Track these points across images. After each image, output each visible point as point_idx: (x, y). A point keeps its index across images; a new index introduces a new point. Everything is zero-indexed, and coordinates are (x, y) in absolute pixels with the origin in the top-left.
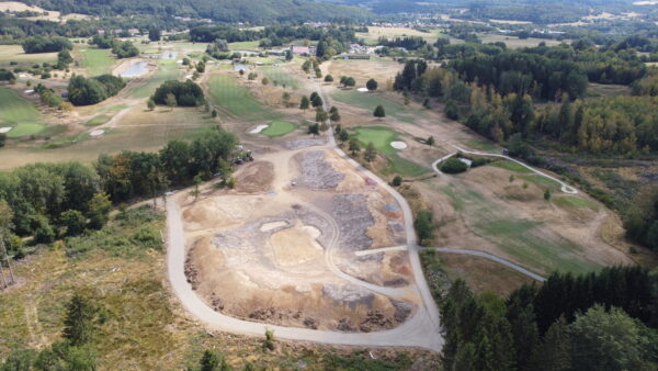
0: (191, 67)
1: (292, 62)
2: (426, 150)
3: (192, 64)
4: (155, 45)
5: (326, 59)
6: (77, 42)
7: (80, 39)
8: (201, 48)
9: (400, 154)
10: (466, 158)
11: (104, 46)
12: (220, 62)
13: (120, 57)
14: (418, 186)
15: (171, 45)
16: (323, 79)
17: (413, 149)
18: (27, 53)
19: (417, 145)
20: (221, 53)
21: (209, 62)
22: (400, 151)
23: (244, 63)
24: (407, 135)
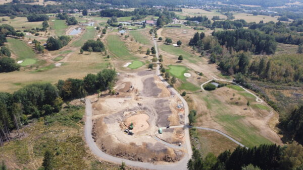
0: (100, 31)
1: (145, 29)
2: (199, 78)
3: (101, 29)
4: (85, 18)
5: (160, 27)
6: (51, 16)
7: (52, 14)
8: (105, 20)
9: (187, 79)
10: (216, 82)
11: (63, 19)
12: (113, 28)
13: (69, 24)
14: (193, 97)
15: (92, 18)
16: (158, 38)
17: (194, 77)
18: (29, 21)
19: (195, 75)
20: (114, 24)
21: (108, 28)
22: (187, 78)
23: (124, 29)
24: (192, 70)
